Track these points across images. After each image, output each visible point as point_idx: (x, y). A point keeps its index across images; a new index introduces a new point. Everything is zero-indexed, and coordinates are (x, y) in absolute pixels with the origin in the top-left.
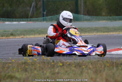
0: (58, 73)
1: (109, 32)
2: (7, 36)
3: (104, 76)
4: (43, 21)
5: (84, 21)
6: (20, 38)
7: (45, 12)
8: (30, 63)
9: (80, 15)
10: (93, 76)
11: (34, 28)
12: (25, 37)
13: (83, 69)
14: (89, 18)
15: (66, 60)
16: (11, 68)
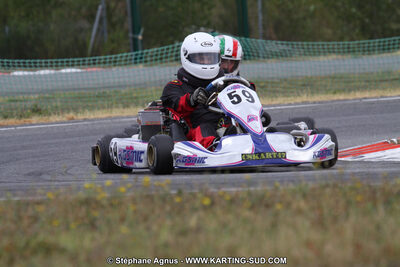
0: (198, 229)
1: (350, 91)
2: (21, 117)
3: (349, 233)
4: (136, 63)
5: (268, 58)
6: (64, 119)
7: (138, 33)
8: (105, 202)
9: (253, 40)
10: (315, 236)
11: (108, 88)
12: (80, 117)
13: (276, 214)
14: (285, 47)
15: (219, 188)
16: (43, 219)
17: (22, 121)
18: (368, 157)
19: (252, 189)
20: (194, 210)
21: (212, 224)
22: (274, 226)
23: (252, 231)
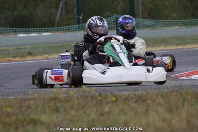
0: (109, 113)
1: (185, 44)
2: (22, 57)
3: (184, 115)
4: (79, 30)
5: (144, 28)
6: (44, 58)
7: (80, 16)
8: (63, 99)
9: (137, 19)
10: (167, 116)
11: (65, 42)
12: (51, 57)
13: (148, 105)
14: (153, 22)
15: (120, 92)
16: (33, 107)
17: (22, 59)
18: (194, 77)
20: (108, 103)
21: (116, 110)
22: (147, 111)
23: (136, 114)
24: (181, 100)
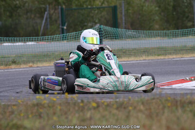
0: (91, 118)
1: (166, 55)
2: (6, 65)
3: (164, 122)
4: (63, 40)
5: (127, 38)
6: (28, 66)
7: (64, 26)
8: (46, 105)
9: (120, 29)
10: (147, 122)
11: (49, 52)
12: (35, 65)
13: (129, 112)
14: (135, 33)
15: (102, 100)
16: (16, 113)
17: (7, 67)
18: (174, 86)
19: (117, 100)
20: (89, 109)
21: (97, 116)
22: (128, 117)
23: (117, 120)
24: (161, 107)
